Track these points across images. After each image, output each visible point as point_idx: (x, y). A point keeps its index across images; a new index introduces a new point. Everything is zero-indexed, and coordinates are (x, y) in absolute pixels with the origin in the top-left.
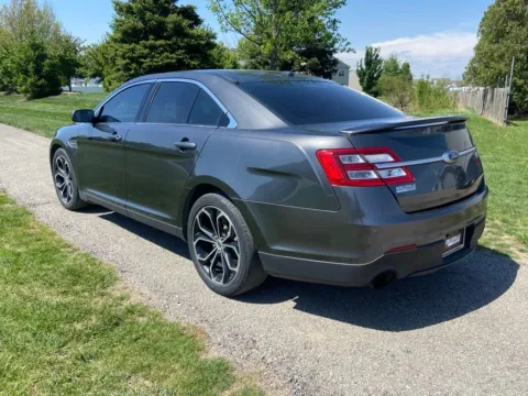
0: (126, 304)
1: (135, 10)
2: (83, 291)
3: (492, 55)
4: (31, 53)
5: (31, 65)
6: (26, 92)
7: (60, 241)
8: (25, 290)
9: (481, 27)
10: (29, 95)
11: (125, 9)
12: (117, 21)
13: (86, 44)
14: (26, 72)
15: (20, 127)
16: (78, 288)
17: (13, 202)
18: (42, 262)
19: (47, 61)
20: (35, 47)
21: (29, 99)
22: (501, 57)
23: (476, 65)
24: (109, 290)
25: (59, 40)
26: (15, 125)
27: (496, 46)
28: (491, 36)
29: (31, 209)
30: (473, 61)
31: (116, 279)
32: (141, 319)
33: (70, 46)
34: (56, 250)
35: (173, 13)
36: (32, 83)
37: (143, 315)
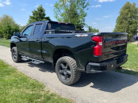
0: (50, 93)
1: (35, 18)
2: (37, 90)
3: (120, 27)
4: (8, 28)
5: (8, 31)
6: (6, 37)
7: (26, 76)
8: (21, 90)
9: (116, 21)
10: (6, 38)
11: (32, 18)
12: (30, 20)
13: (21, 26)
14: (6, 33)
15: (6, 46)
16: (35, 89)
17: (11, 66)
18: (24, 82)
19: (12, 30)
20: (9, 27)
21: (7, 39)
22: (122, 28)
23: (116, 30)
24: (44, 89)
25: (14, 25)
26: (5, 46)
27: (121, 25)
28: (119, 23)
29: (16, 68)
30: (115, 29)
31: (45, 86)
32: (55, 97)
33: (17, 26)
34: (26, 79)
35: (44, 18)
36: (8, 35)
37: (55, 96)
